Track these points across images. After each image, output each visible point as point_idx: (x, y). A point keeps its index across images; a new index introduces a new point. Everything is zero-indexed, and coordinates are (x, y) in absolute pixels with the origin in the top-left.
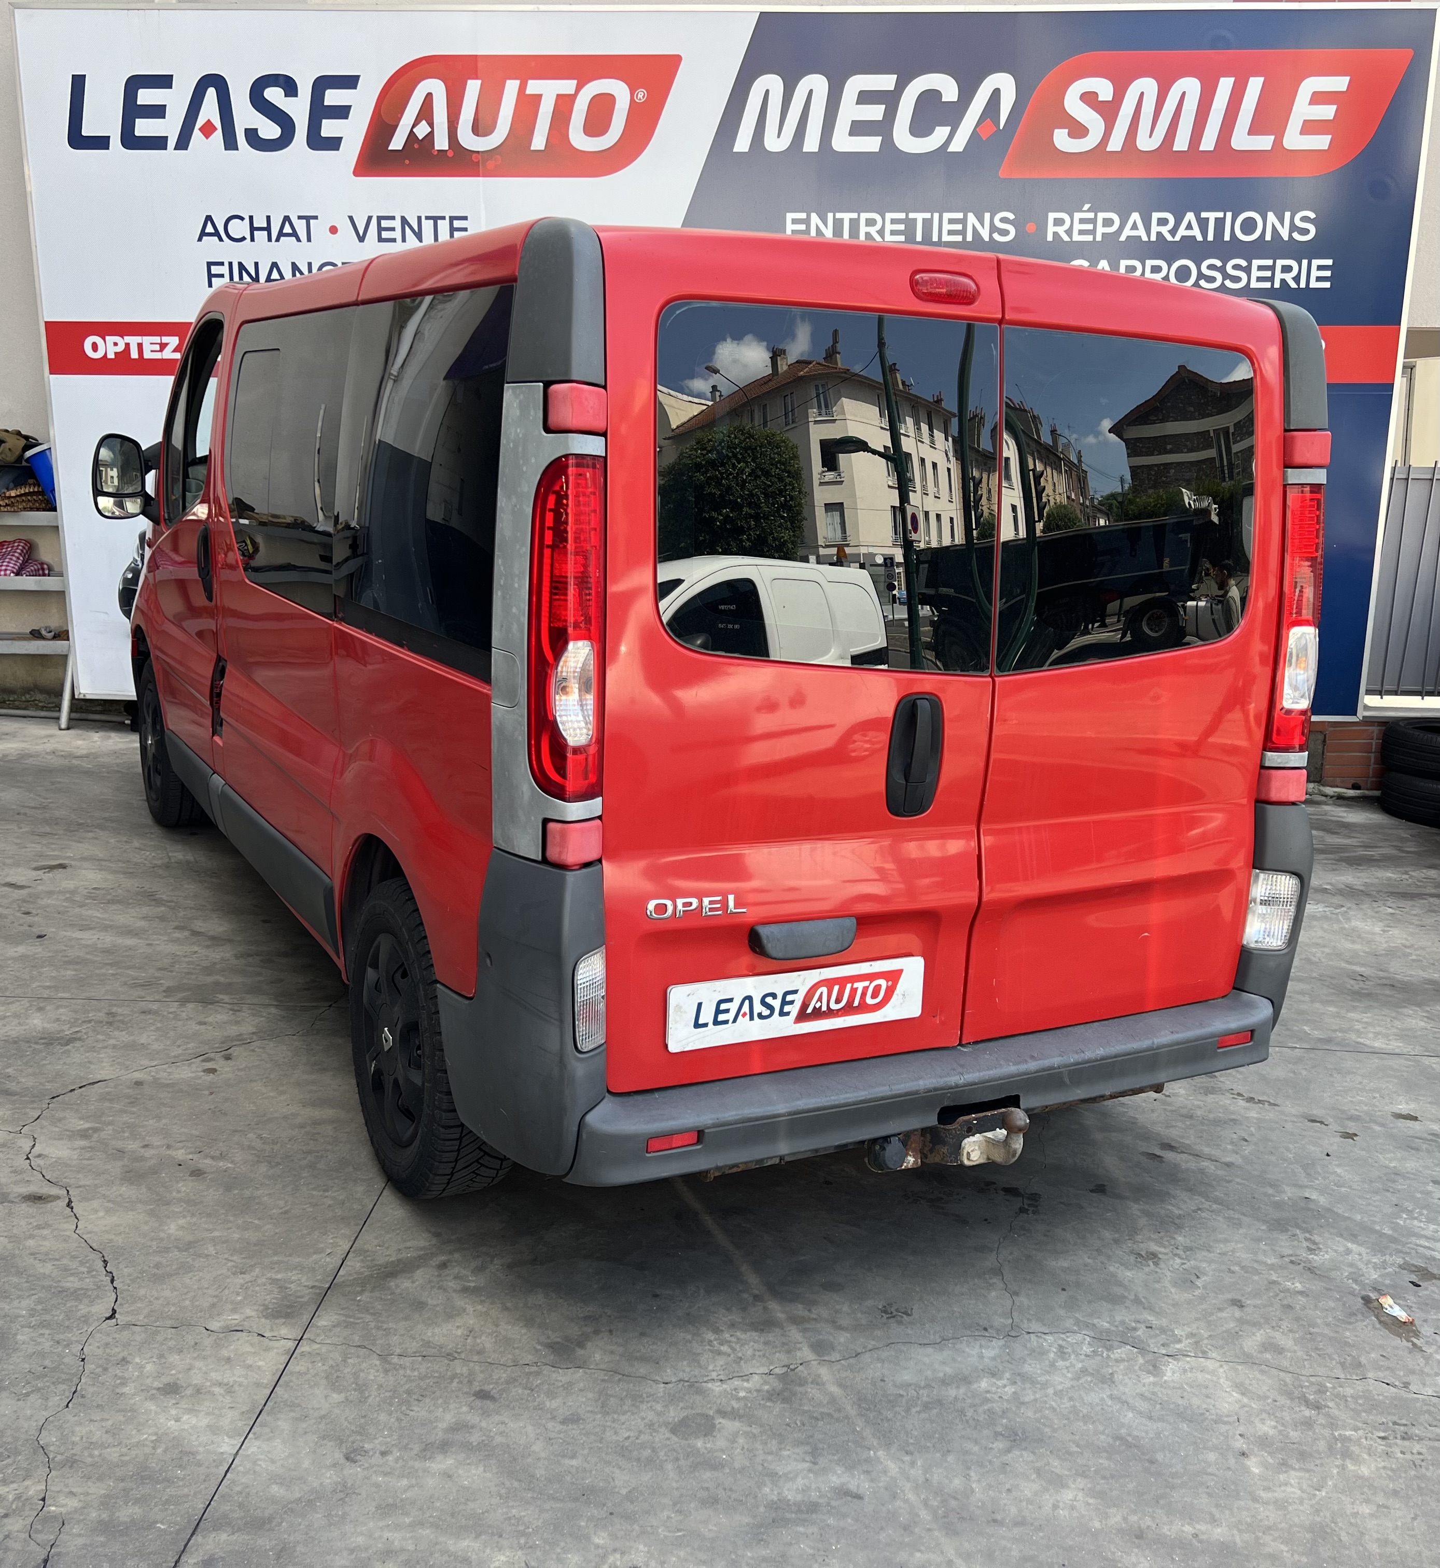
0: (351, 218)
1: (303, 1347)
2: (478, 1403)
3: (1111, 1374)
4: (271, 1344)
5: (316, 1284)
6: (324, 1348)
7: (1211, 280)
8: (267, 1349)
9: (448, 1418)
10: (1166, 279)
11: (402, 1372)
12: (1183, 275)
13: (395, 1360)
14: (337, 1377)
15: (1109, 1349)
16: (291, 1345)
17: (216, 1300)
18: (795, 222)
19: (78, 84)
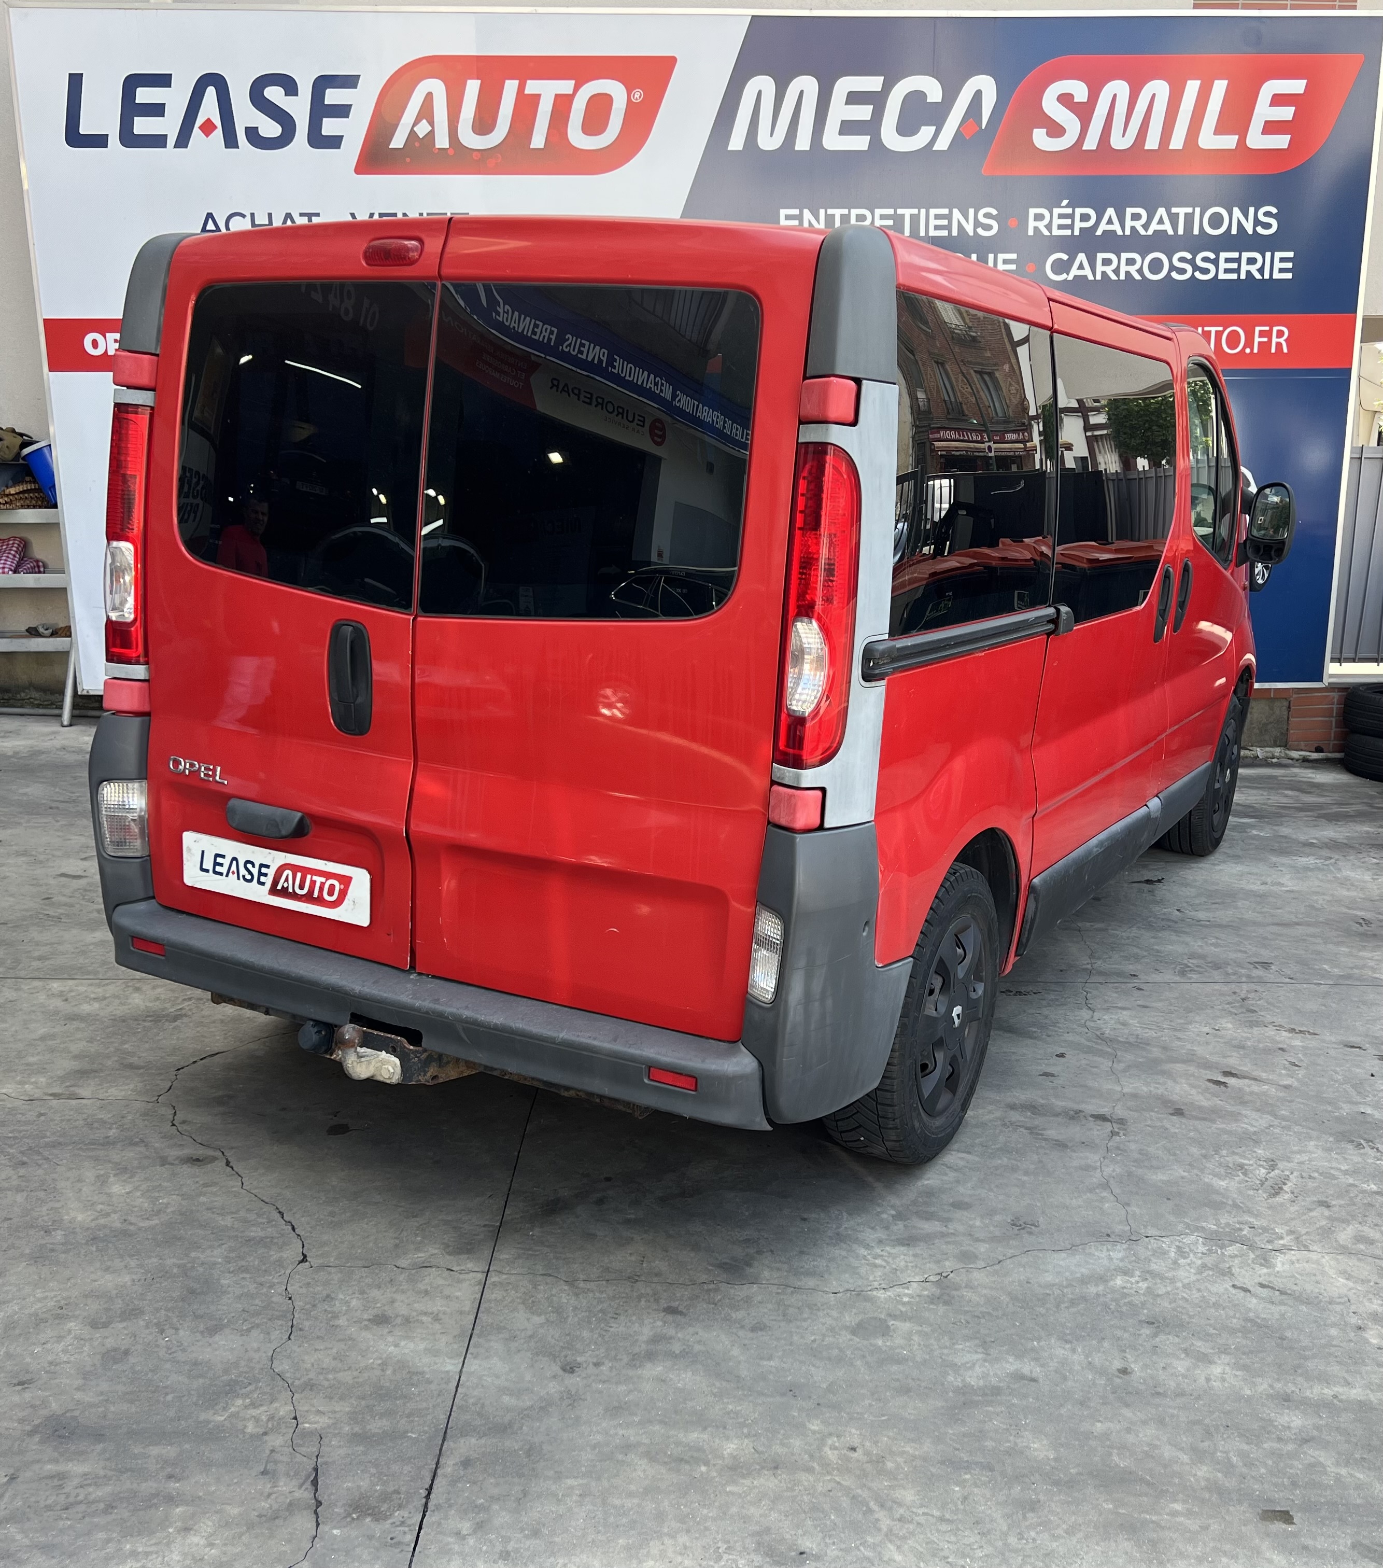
1: (493, 1278)
2: (670, 1318)
3: (1229, 1268)
4: (462, 1276)
5: (487, 1223)
6: (513, 1278)
7: (1182, 271)
8: (459, 1281)
9: (646, 1332)
10: (1140, 271)
11: (591, 1295)
12: (1156, 266)
13: (582, 1285)
14: (533, 1302)
15: (1223, 1247)
16: (481, 1276)
17: (397, 1241)
18: (788, 218)
19: (75, 81)
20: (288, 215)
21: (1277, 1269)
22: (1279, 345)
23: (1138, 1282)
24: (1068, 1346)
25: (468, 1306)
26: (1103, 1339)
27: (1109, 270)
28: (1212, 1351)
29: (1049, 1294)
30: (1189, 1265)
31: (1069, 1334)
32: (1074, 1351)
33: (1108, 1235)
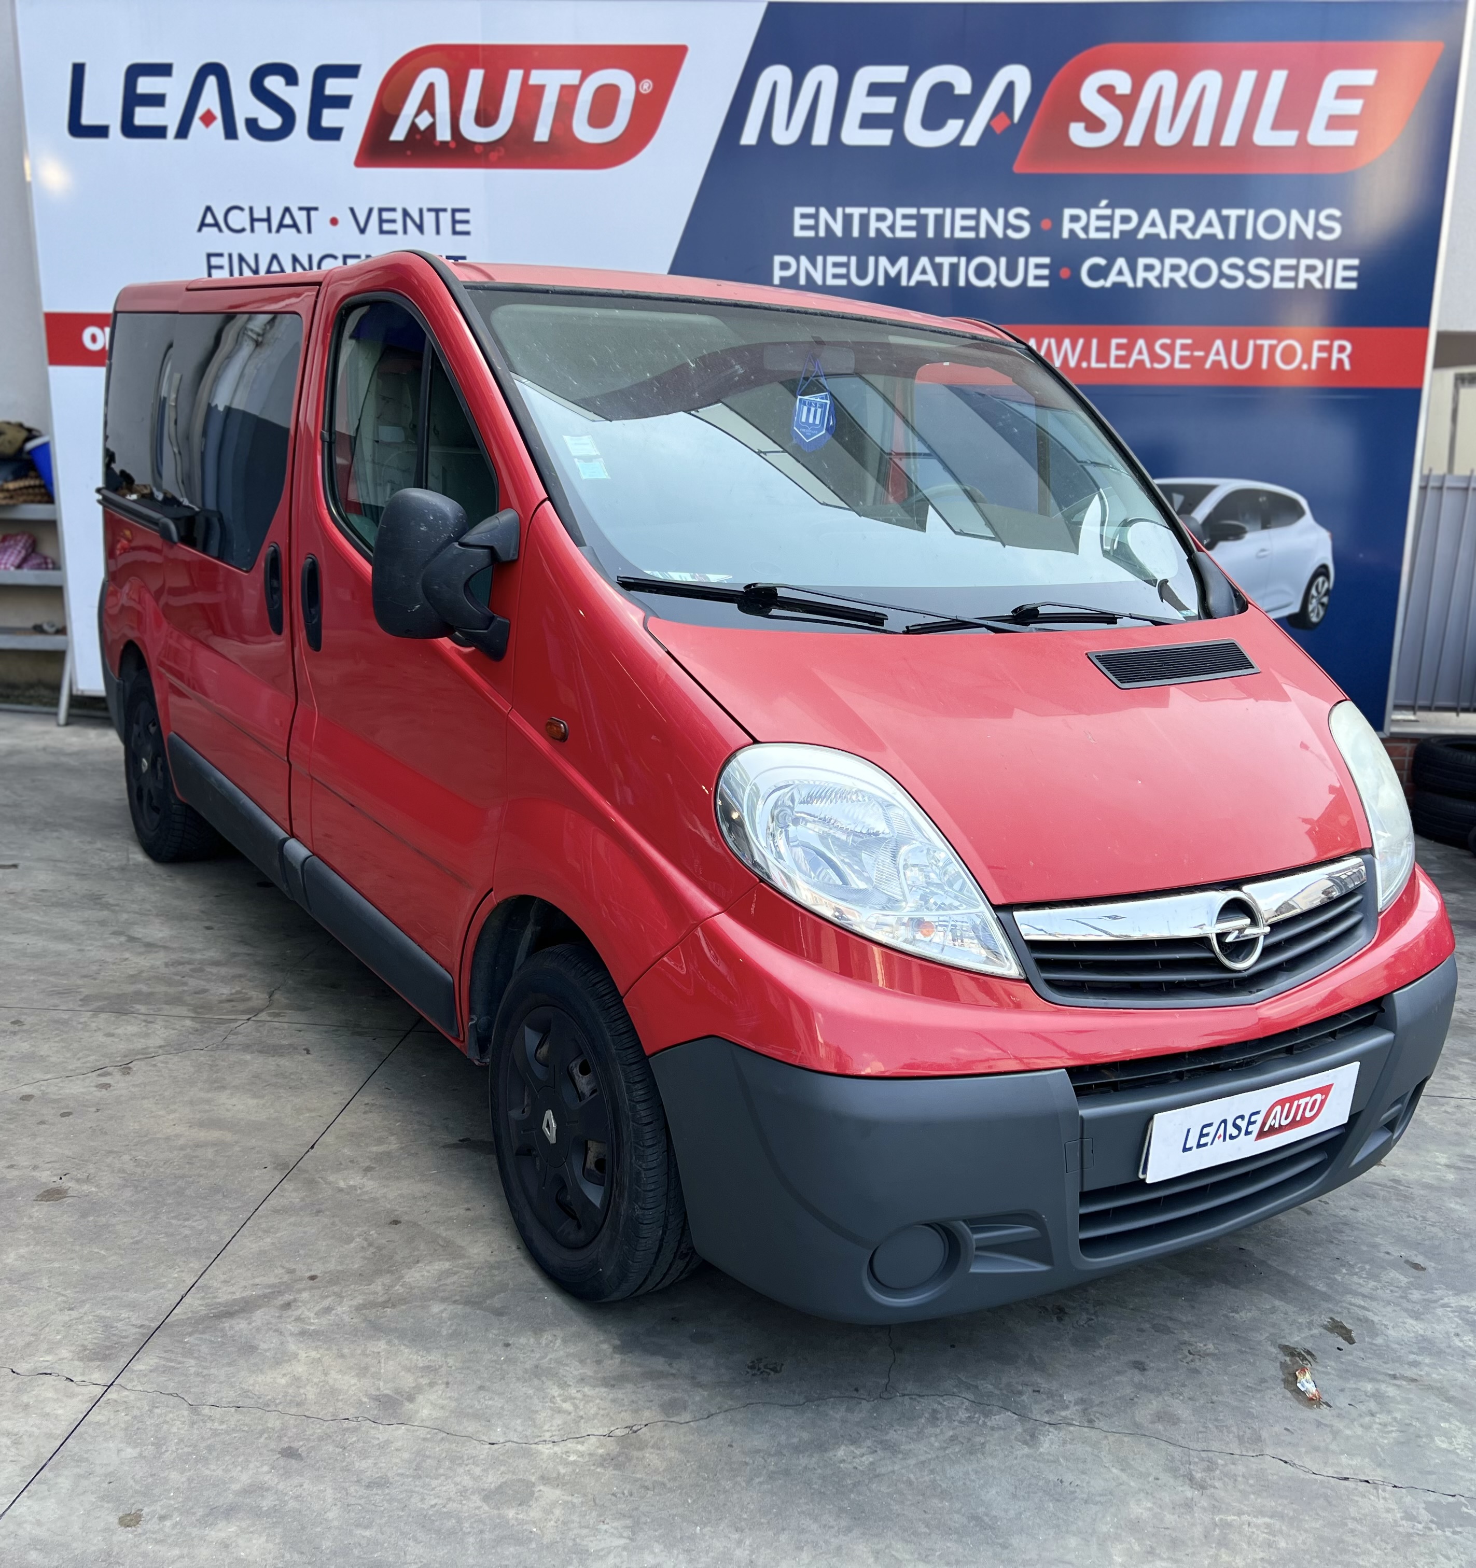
0: (352, 210)
1: (112, 1395)
2: (282, 1462)
3: (983, 1444)
4: (78, 1389)
5: (147, 1323)
6: (132, 1397)
7: (1232, 279)
8: (72, 1395)
9: (245, 1478)
10: (1186, 278)
11: (209, 1425)
12: (1203, 274)
13: (206, 1410)
14: (138, 1429)
15: (987, 1415)
16: (99, 1390)
17: (32, 1339)
18: (803, 216)
19: (78, 71)
20: (287, 210)
21: (1041, 1450)
22: (1340, 362)
23: (863, 1455)
24: (736, 1536)
25: (62, 1429)
26: (784, 1529)
27: (1151, 277)
28: (907, 1557)
29: (746, 1464)
30: (936, 1435)
31: (746, 1519)
32: (740, 1542)
33: (857, 1390)
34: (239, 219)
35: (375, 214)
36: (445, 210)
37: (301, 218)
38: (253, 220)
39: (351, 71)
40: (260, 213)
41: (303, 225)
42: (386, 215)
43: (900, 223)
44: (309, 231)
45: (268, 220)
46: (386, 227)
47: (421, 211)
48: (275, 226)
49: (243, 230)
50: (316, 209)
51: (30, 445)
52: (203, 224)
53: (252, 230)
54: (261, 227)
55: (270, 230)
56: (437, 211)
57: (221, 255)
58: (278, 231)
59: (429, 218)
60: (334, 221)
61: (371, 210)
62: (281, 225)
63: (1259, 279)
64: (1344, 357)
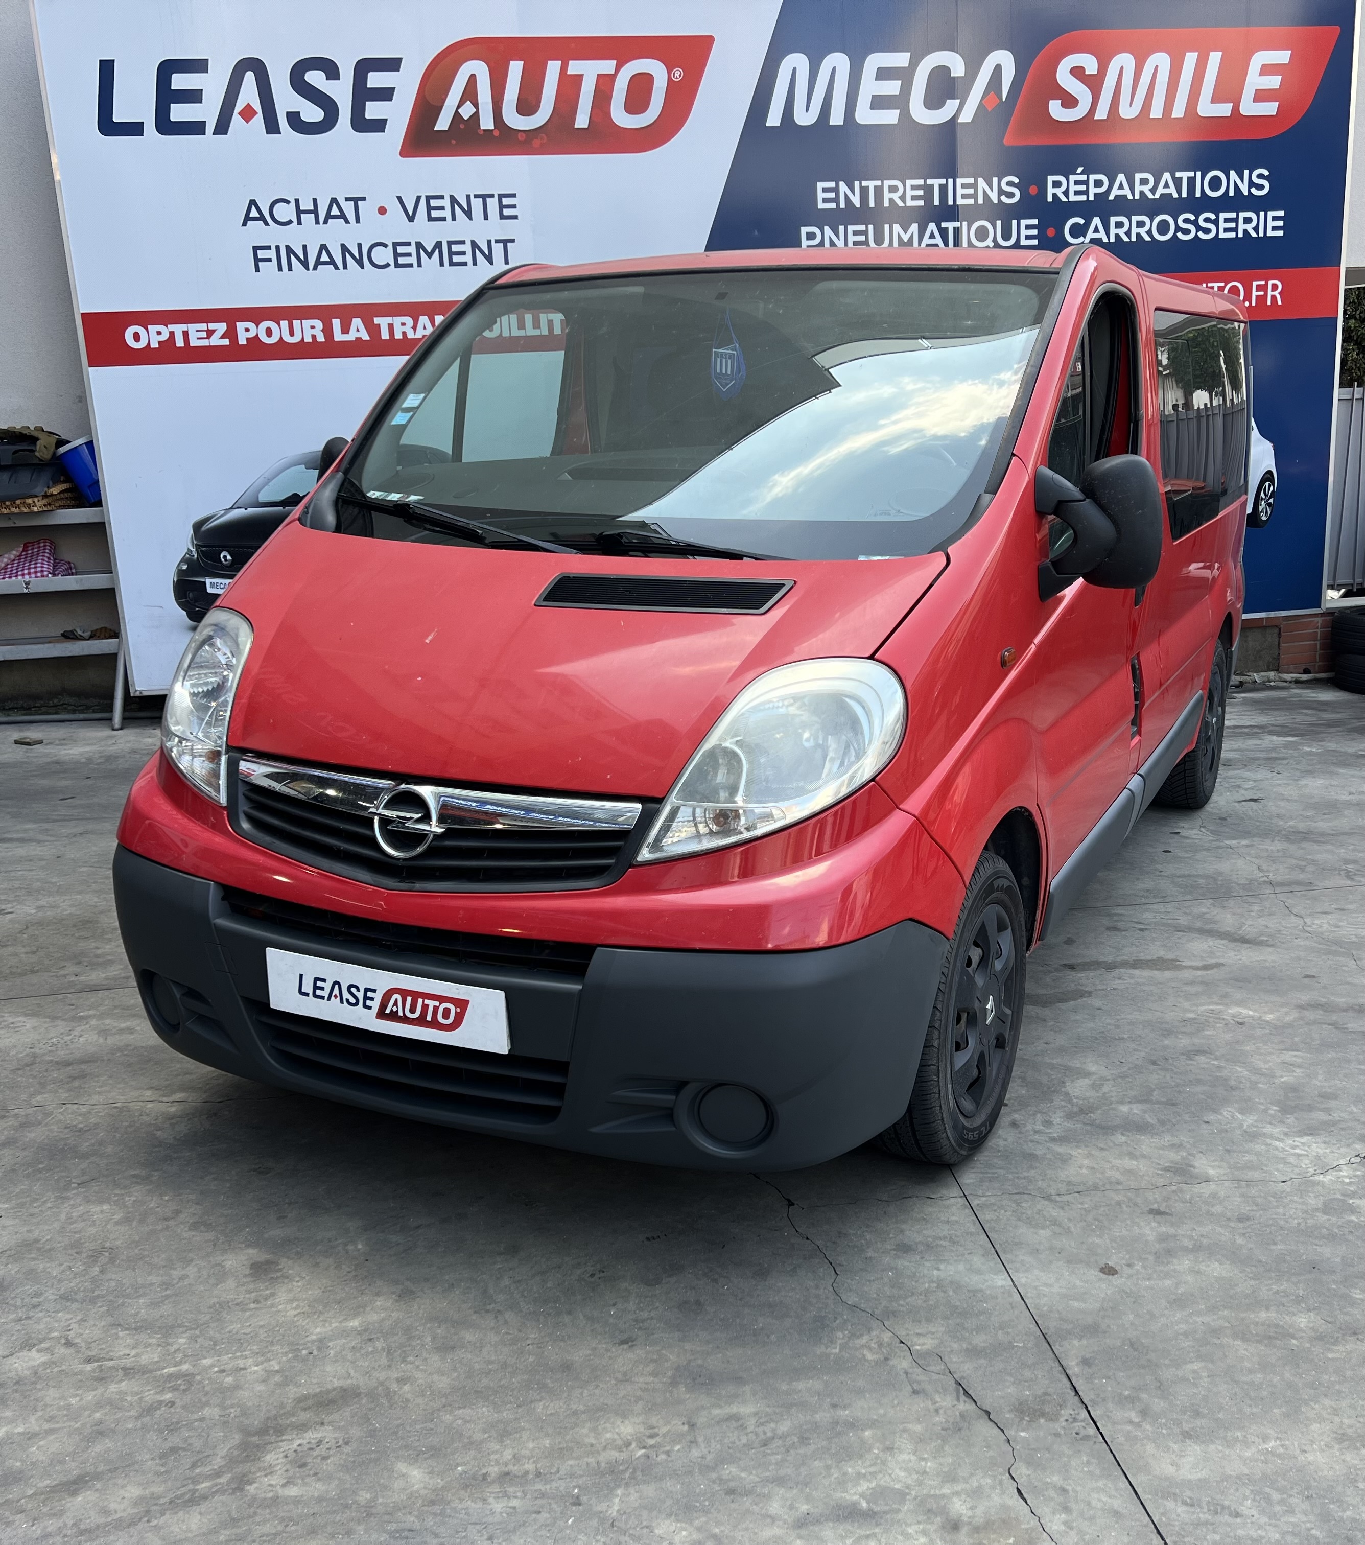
0: (399, 198)
1: (976, 1202)
2: (1160, 1219)
4: (945, 1202)
7: (1187, 232)
8: (947, 1207)
9: (1149, 1233)
11: (1074, 1206)
12: (1163, 228)
13: (1059, 1198)
14: (1028, 1218)
18: (825, 190)
19: (107, 69)
20: (334, 201)
22: (1274, 297)
27: (1121, 232)
34: (284, 212)
35: (423, 202)
36: (492, 196)
37: (349, 209)
38: (299, 212)
39: (392, 65)
40: (306, 205)
41: (351, 216)
42: (434, 203)
43: (910, 193)
44: (358, 221)
45: (315, 212)
46: (434, 214)
47: (468, 197)
48: (322, 216)
49: (290, 222)
50: (364, 199)
51: (63, 450)
52: (247, 218)
53: (299, 222)
54: (308, 219)
55: (317, 222)
56: (484, 197)
57: (269, 248)
58: (325, 222)
59: (477, 204)
60: (382, 211)
61: (419, 198)
62: (329, 216)
63: (1207, 231)
64: (1276, 293)
